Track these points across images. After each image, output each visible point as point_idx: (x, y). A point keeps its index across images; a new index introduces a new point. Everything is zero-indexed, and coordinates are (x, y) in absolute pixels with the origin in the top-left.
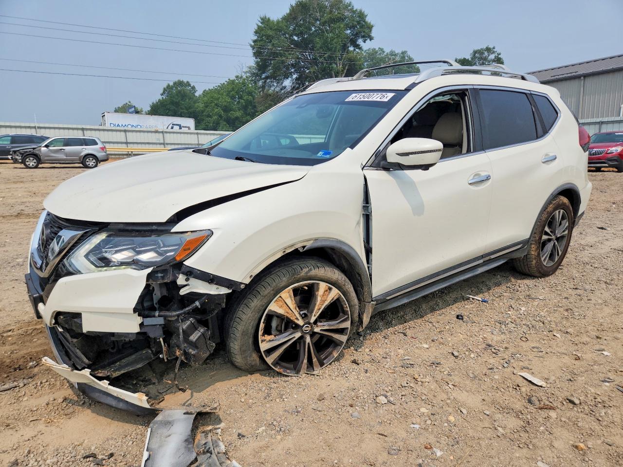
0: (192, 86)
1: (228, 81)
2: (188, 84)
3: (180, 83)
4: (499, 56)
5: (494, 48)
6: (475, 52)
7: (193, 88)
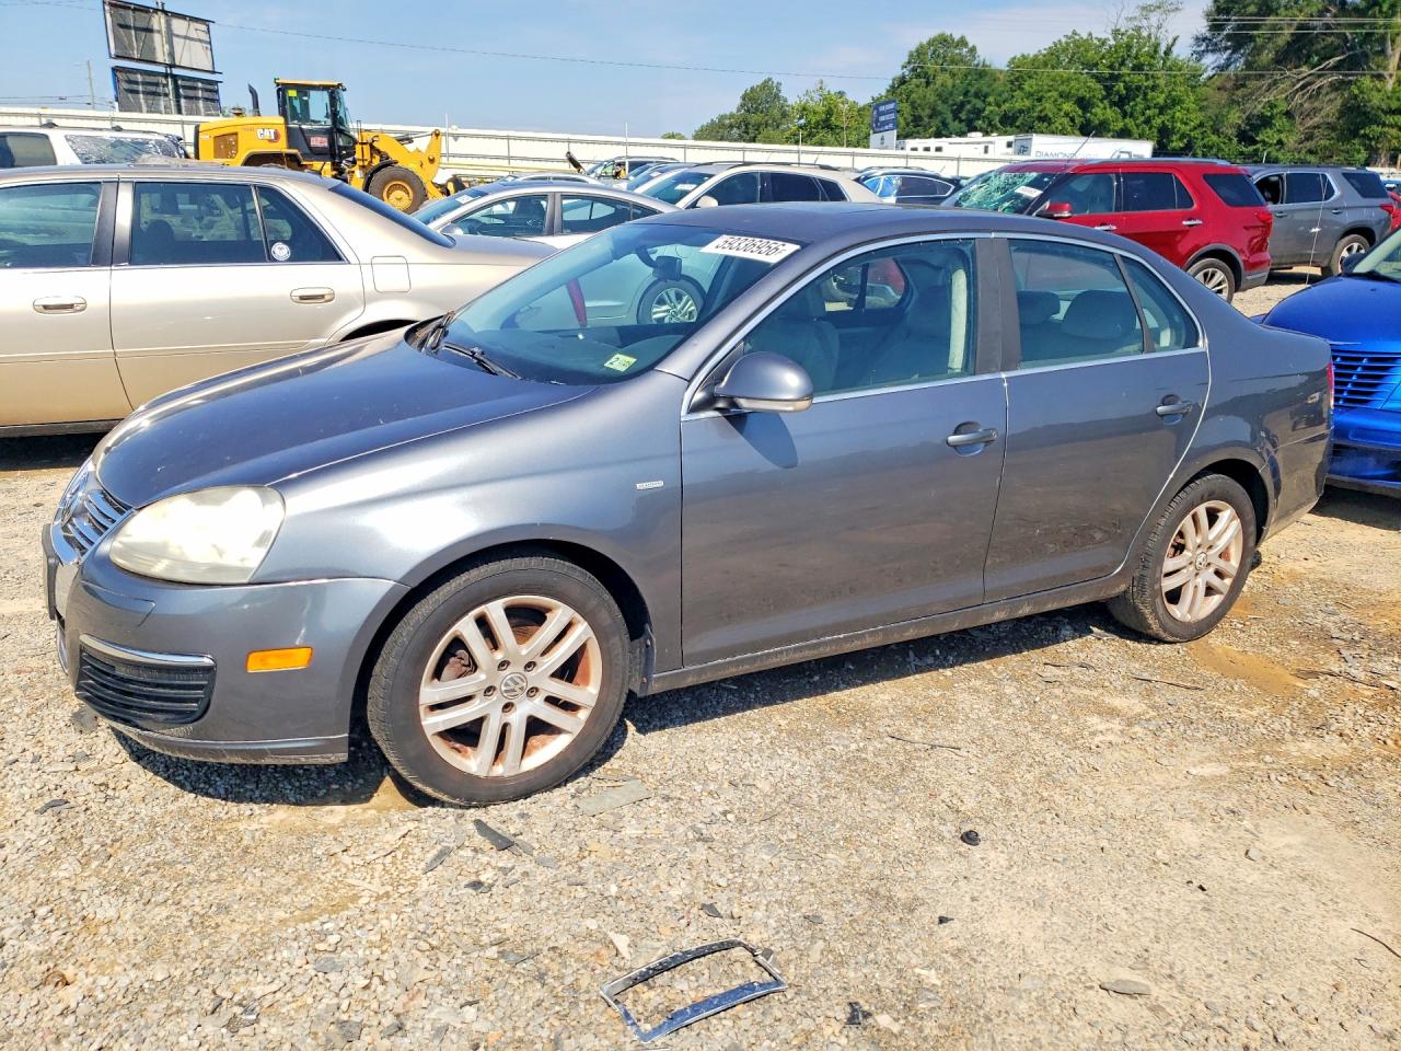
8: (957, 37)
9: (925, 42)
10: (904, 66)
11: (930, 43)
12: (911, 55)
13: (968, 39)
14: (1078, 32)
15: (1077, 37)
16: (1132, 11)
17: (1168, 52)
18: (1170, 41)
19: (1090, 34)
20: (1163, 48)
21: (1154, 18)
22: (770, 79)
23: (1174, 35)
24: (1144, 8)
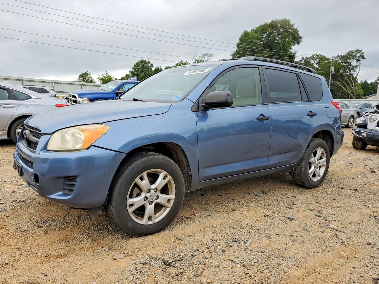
0: (151, 63)
1: (181, 61)
2: (149, 63)
3: (143, 61)
4: (363, 54)
5: (361, 50)
6: (350, 52)
7: (152, 65)
8: (147, 61)
9: (138, 61)
10: (133, 68)
11: (140, 62)
12: (135, 65)
13: (150, 61)
14: (183, 61)
16: (201, 56)
19: (187, 61)
21: (206, 57)
22: (87, 72)
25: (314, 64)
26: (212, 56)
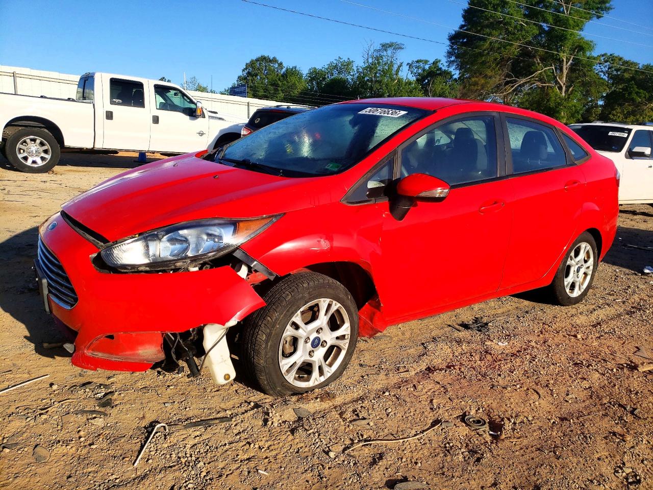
8: (271, 57)
9: (254, 58)
10: (243, 70)
11: (257, 60)
12: (247, 65)
14: (341, 57)
15: (341, 61)
16: (378, 46)
17: (398, 71)
18: (399, 64)
19: (348, 59)
20: (395, 67)
21: (390, 52)
23: (402, 62)
24: (383, 46)
25: (600, 73)
26: (401, 48)
